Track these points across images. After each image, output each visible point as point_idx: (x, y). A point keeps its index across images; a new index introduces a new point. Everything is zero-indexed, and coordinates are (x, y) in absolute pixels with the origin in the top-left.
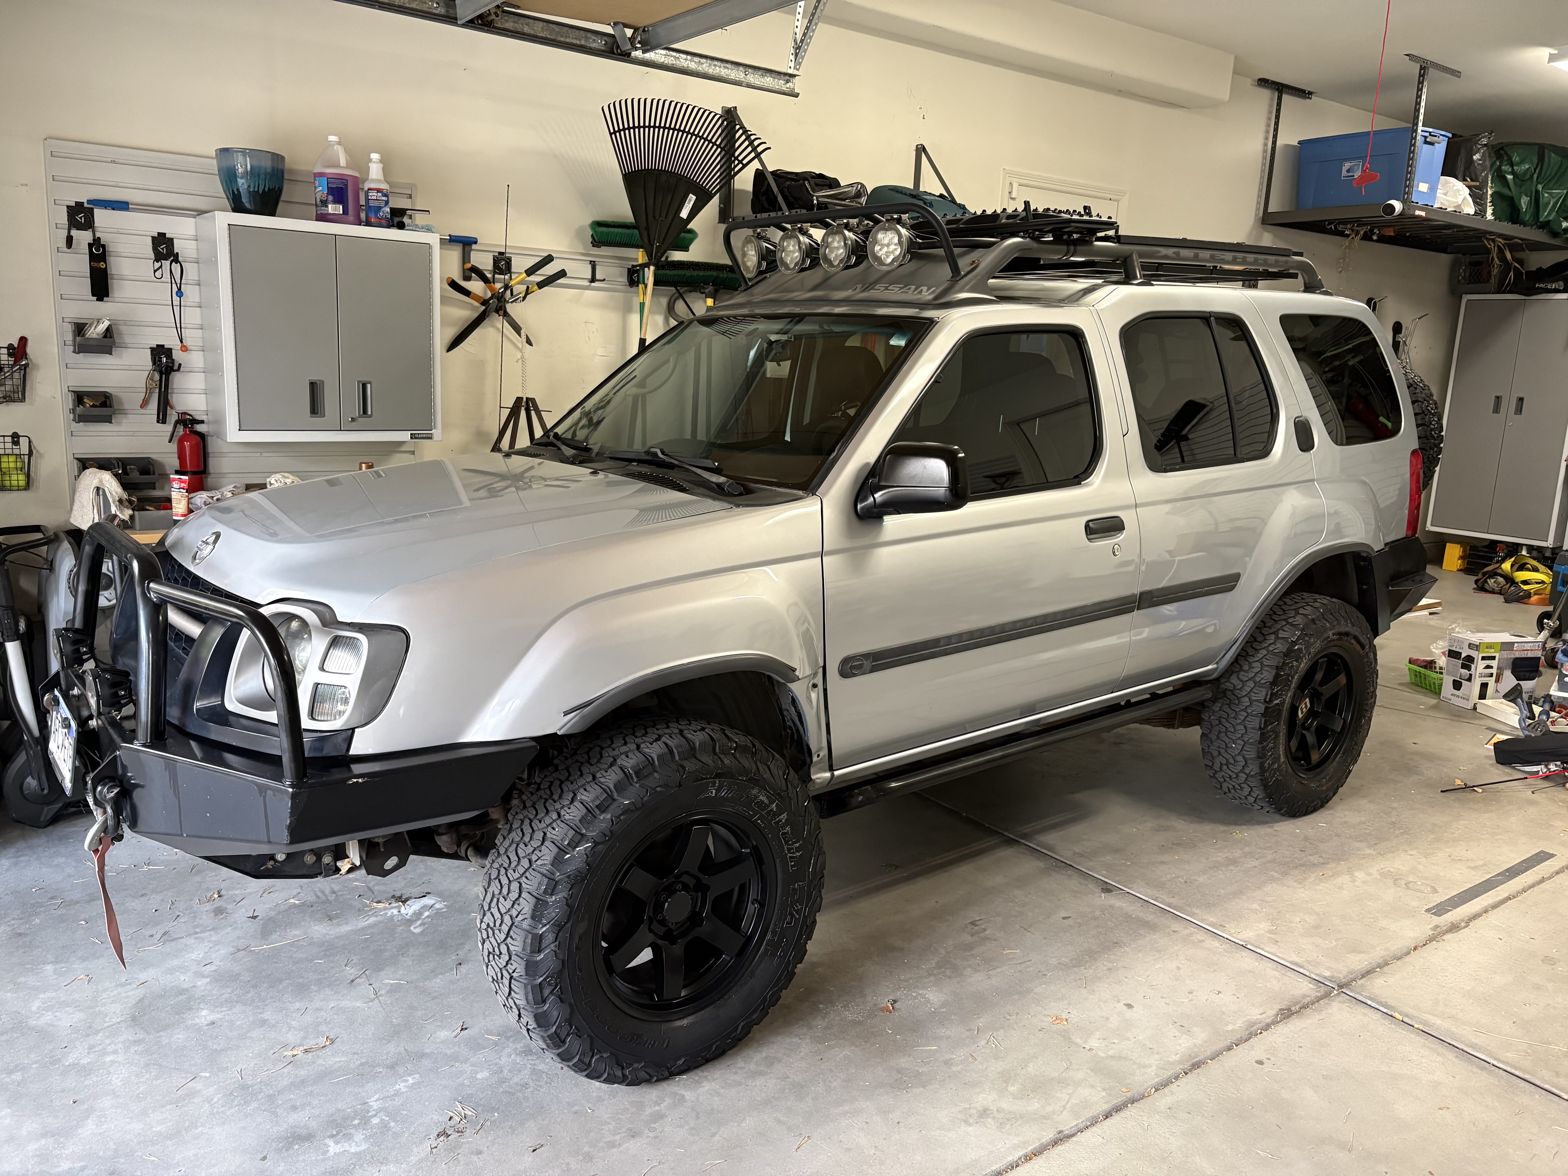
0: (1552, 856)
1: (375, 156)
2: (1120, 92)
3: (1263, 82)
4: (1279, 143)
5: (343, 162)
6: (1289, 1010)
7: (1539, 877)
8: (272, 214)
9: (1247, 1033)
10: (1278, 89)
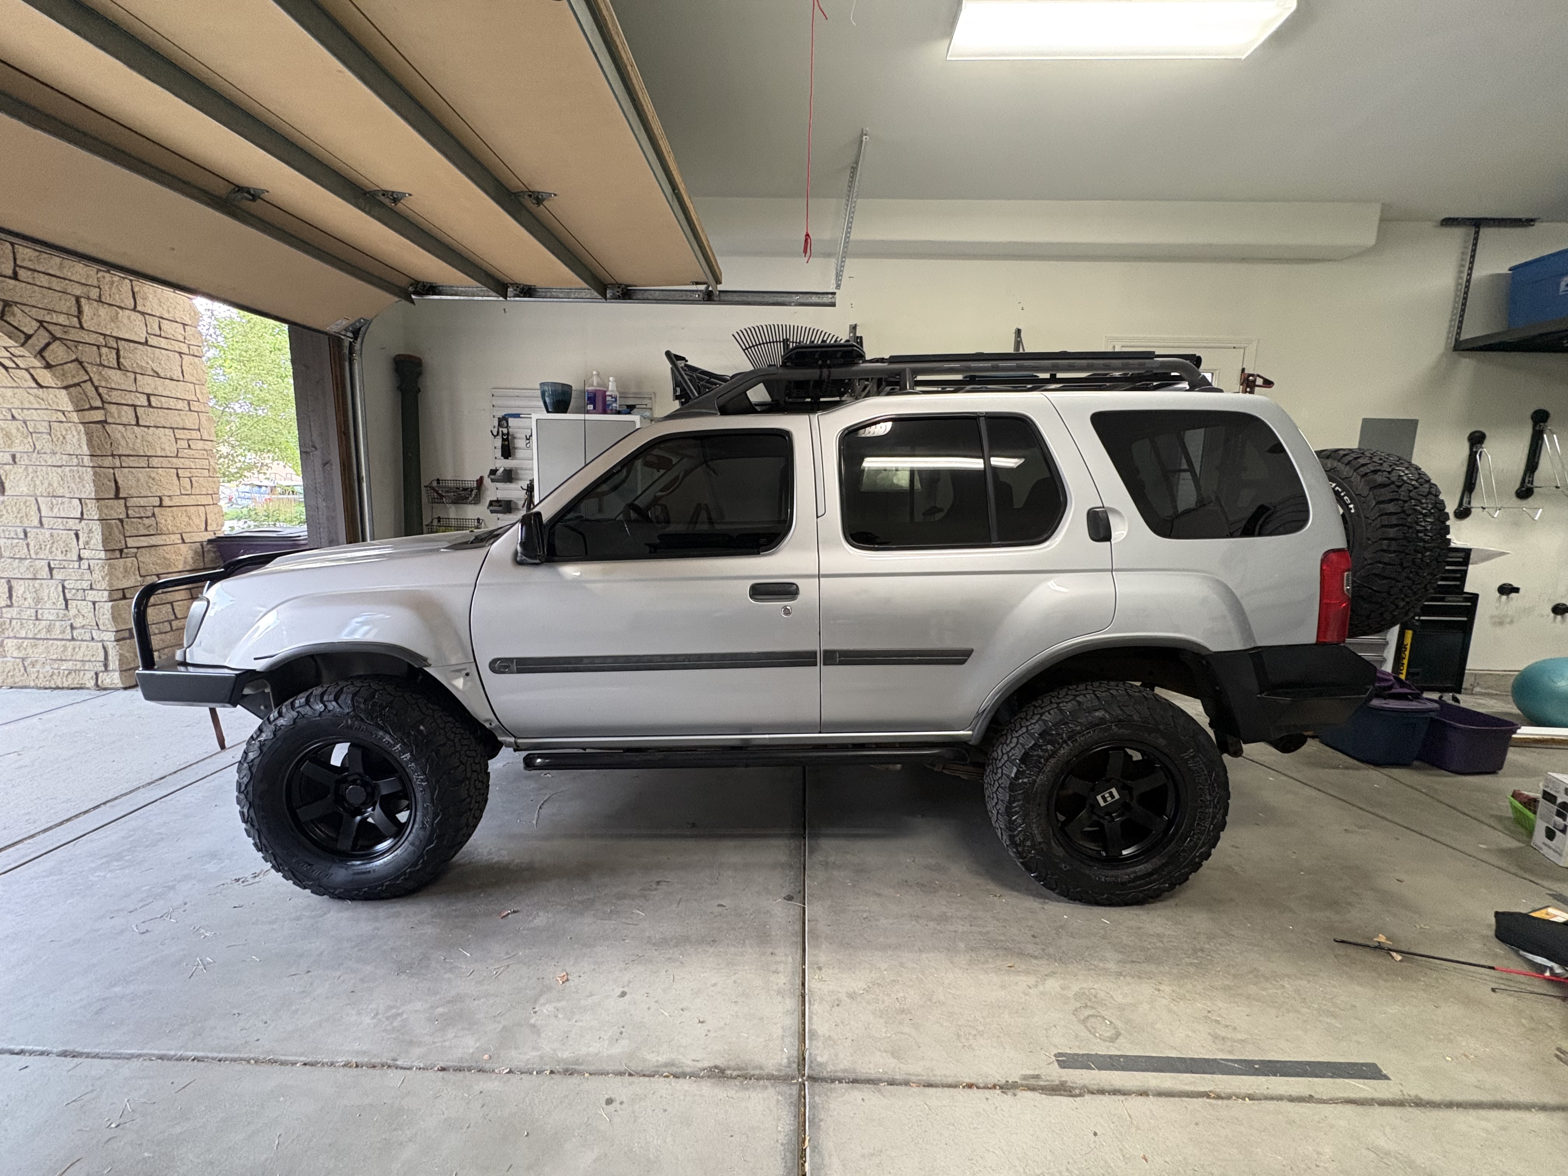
0: (1386, 1078)
1: (611, 379)
2: (1244, 260)
3: (1449, 222)
4: (1475, 275)
5: (595, 384)
6: (722, 1071)
7: (1306, 1093)
8: (566, 412)
9: (654, 1069)
10: (1475, 225)
